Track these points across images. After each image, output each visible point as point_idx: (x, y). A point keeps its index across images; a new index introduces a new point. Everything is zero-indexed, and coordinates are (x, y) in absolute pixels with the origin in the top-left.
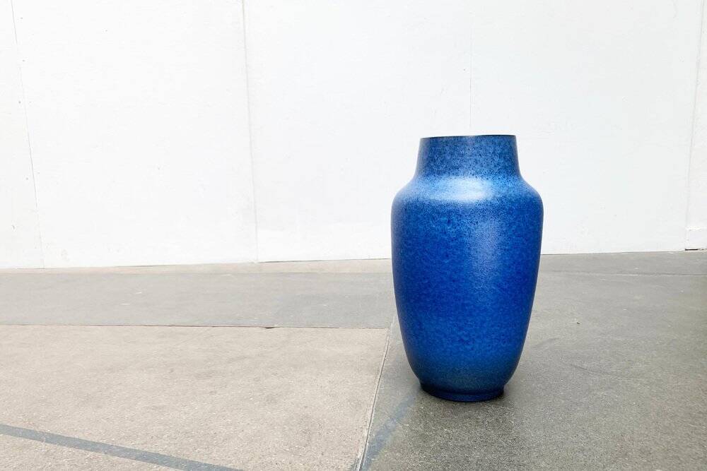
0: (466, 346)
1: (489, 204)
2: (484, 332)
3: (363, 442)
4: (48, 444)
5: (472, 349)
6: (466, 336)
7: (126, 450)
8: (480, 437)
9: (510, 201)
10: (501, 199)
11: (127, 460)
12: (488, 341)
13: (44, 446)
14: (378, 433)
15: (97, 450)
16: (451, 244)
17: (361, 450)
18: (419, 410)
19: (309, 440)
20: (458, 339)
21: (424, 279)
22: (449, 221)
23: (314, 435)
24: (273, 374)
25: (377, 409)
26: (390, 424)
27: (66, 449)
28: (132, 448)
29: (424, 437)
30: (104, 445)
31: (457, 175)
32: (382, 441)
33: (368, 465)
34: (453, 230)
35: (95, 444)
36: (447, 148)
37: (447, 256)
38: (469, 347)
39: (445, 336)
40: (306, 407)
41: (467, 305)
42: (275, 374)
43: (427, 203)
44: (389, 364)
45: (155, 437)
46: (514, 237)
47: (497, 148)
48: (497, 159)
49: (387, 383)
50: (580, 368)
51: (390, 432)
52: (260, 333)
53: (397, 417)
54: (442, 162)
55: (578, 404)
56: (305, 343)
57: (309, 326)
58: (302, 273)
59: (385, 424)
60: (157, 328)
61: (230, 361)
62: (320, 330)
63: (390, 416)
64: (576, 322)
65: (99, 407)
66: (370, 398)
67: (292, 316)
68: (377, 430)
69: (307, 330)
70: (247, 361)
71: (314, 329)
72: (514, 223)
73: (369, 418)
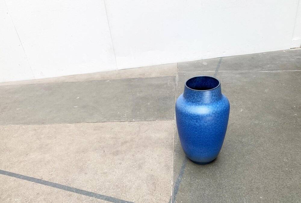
3: (172, 188)
4: (77, 194)
6: (203, 152)
7: (101, 196)
8: (208, 183)
10: (215, 113)
11: (103, 200)
13: (76, 195)
14: (176, 183)
15: (92, 196)
16: (198, 128)
17: (172, 191)
18: (188, 170)
19: (155, 188)
20: (200, 152)
23: (156, 185)
24: (138, 152)
25: (174, 171)
26: (180, 178)
27: (83, 196)
28: (102, 194)
29: (190, 185)
30: (94, 193)
32: (178, 187)
33: (175, 199)
34: (198, 124)
35: (91, 193)
36: (195, 94)
37: (196, 131)
38: (204, 154)
39: (196, 151)
40: (152, 170)
43: (189, 114)
44: (176, 143)
46: (219, 124)
47: (214, 93)
48: (213, 97)
49: (176, 155)
50: (241, 142)
51: (180, 182)
52: (129, 126)
53: (181, 174)
54: (194, 99)
55: (239, 164)
56: (145, 131)
57: (145, 120)
58: (136, 78)
59: (178, 178)
60: (92, 124)
61: (123, 144)
62: (150, 122)
63: (179, 174)
64: (242, 111)
65: (86, 174)
66: (171, 164)
67: (138, 113)
68: (176, 181)
69: (145, 122)
70: (128, 144)
71: (147, 122)
72: (219, 120)
73: (172, 175)
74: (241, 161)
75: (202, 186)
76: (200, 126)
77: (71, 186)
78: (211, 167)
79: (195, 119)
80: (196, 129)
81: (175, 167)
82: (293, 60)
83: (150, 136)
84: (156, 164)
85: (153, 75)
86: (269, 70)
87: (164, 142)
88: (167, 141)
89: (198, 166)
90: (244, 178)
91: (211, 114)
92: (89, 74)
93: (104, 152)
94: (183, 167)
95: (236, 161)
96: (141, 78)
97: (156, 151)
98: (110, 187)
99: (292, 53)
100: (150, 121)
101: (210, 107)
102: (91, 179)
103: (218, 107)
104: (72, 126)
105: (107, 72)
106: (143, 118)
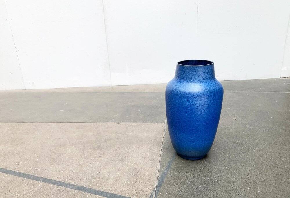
0: (193, 143)
2: (200, 139)
3: (156, 180)
4: (43, 183)
5: (195, 144)
6: (193, 140)
7: (71, 185)
8: (198, 177)
9: (211, 92)
10: (207, 91)
11: (72, 190)
12: (201, 141)
13: (42, 184)
14: (162, 176)
15: (61, 185)
16: (188, 108)
17: (156, 183)
18: (176, 164)
19: (137, 179)
20: (190, 141)
21: (178, 120)
22: (188, 100)
23: (139, 177)
24: (122, 147)
25: (161, 164)
26: (166, 171)
27: (50, 185)
28: (74, 184)
29: (178, 177)
30: (63, 183)
31: (191, 81)
32: (163, 179)
33: (158, 190)
34: (189, 103)
35: (60, 182)
36: (187, 70)
37: (187, 112)
38: (194, 144)
39: (186, 140)
40: (135, 164)
41: (194, 130)
42: (123, 148)
44: (165, 142)
45: (81, 179)
46: (212, 105)
47: (206, 70)
48: (206, 75)
49: (164, 151)
50: (235, 143)
51: (166, 175)
52: (116, 126)
53: (168, 168)
54: (185, 76)
55: (233, 161)
56: (133, 131)
57: (134, 122)
58: (130, 92)
59: (164, 171)
60: (76, 124)
61: (106, 141)
62: (138, 124)
63: (165, 167)
64: (235, 119)
65: (59, 165)
66: (158, 159)
67: (127, 117)
68: (161, 174)
69: (133, 124)
70: (112, 141)
71: (136, 124)
72: (212, 100)
73: (158, 168)
75: (191, 178)
76: (191, 105)
77: (39, 175)
78: (202, 163)
79: (185, 98)
80: (187, 109)
81: (161, 162)
82: (284, 85)
83: (137, 135)
84: (140, 158)
85: (147, 91)
86: (261, 91)
87: (151, 140)
88: (155, 140)
89: (187, 161)
90: (239, 173)
91: (203, 92)
92: (82, 88)
93: (84, 146)
94: (171, 162)
95: (230, 159)
96: (134, 92)
97: (143, 148)
98: (84, 178)
99: (282, 80)
101: (203, 85)
102: (63, 170)
103: (211, 86)
104: (54, 125)
105: (100, 87)
106: (131, 121)
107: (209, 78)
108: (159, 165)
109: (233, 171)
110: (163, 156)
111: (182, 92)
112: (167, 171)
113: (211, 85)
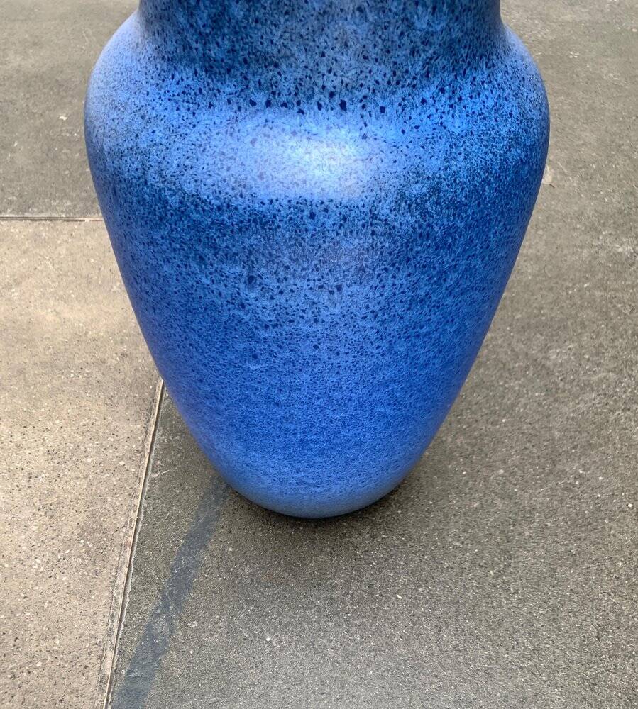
1: (380, 229)
3: (101, 700)
10: (420, 202)
14: (134, 663)
22: (251, 279)
25: (137, 568)
26: (160, 627)
32: (137, 695)
34: (266, 303)
37: (255, 356)
43: (174, 201)
49: (167, 449)
51: (156, 656)
53: (177, 592)
55: (528, 514)
59: (150, 626)
62: (44, 230)
63: (162, 591)
68: (132, 650)
71: (31, 228)
73: (120, 601)
74: (539, 498)
76: (286, 315)
81: (143, 543)
83: (30, 322)
84: (27, 513)
87: (104, 362)
88: (124, 355)
94: (196, 541)
95: (511, 498)
97: (49, 424)
100: (51, 219)
103: (455, 141)
106: (10, 203)
107: (450, 48)
108: (125, 569)
109: (525, 601)
110: (156, 491)
111: (198, 202)
112: (169, 620)
113: (458, 125)
